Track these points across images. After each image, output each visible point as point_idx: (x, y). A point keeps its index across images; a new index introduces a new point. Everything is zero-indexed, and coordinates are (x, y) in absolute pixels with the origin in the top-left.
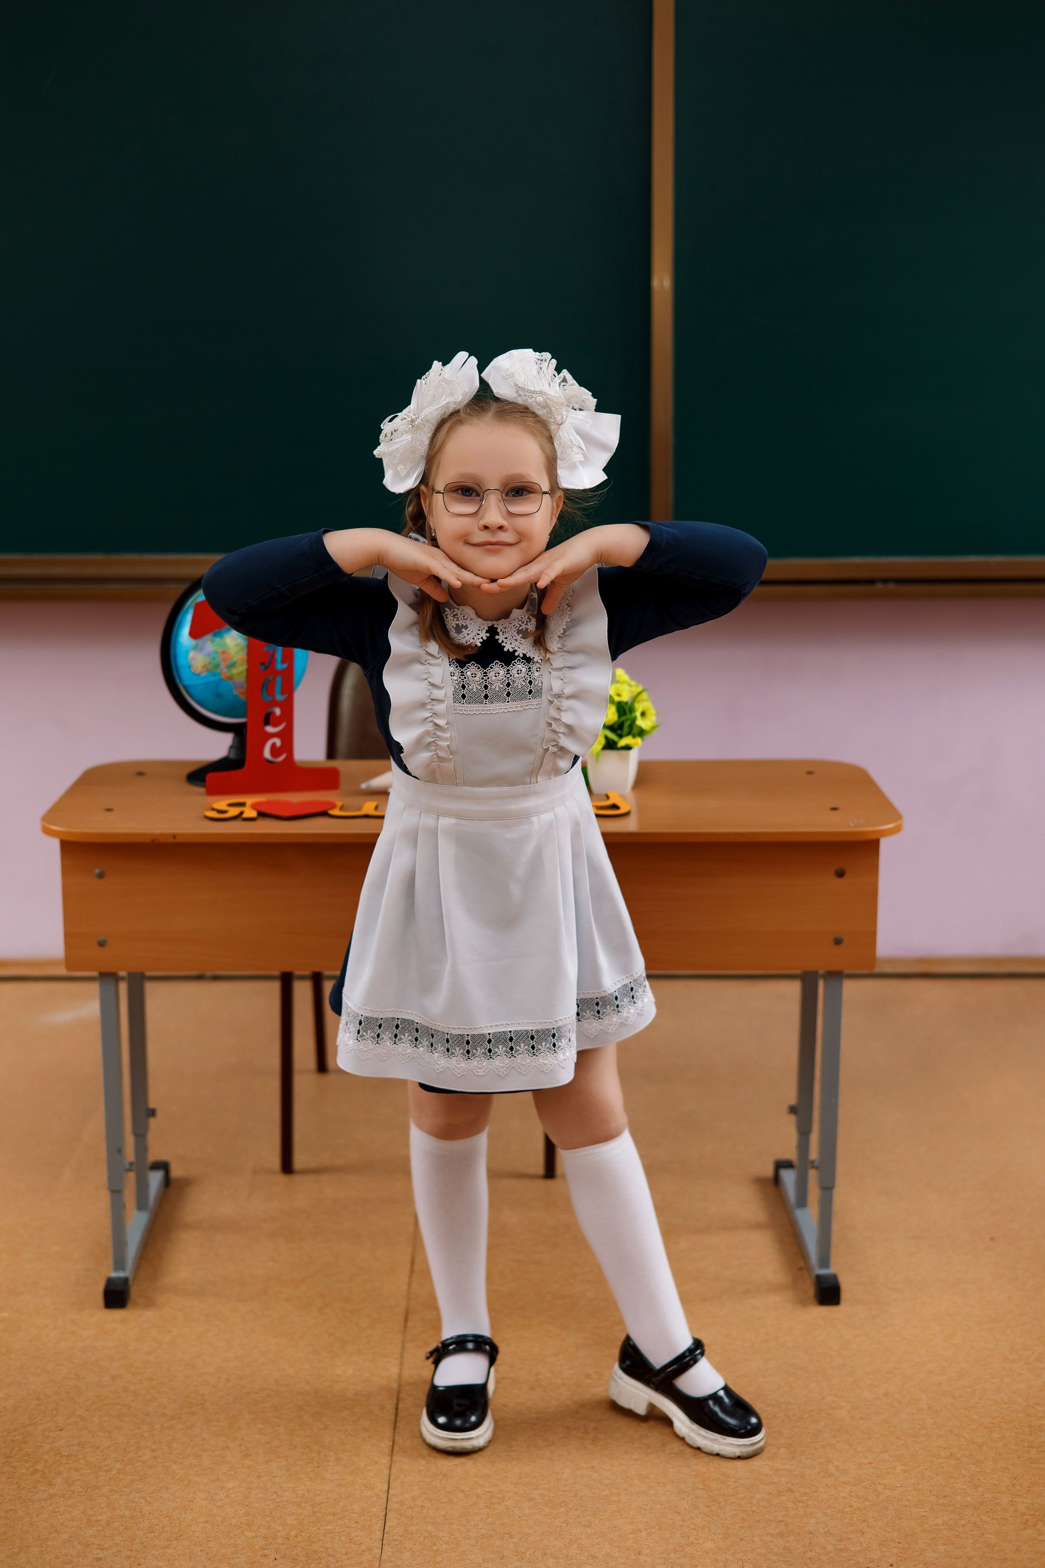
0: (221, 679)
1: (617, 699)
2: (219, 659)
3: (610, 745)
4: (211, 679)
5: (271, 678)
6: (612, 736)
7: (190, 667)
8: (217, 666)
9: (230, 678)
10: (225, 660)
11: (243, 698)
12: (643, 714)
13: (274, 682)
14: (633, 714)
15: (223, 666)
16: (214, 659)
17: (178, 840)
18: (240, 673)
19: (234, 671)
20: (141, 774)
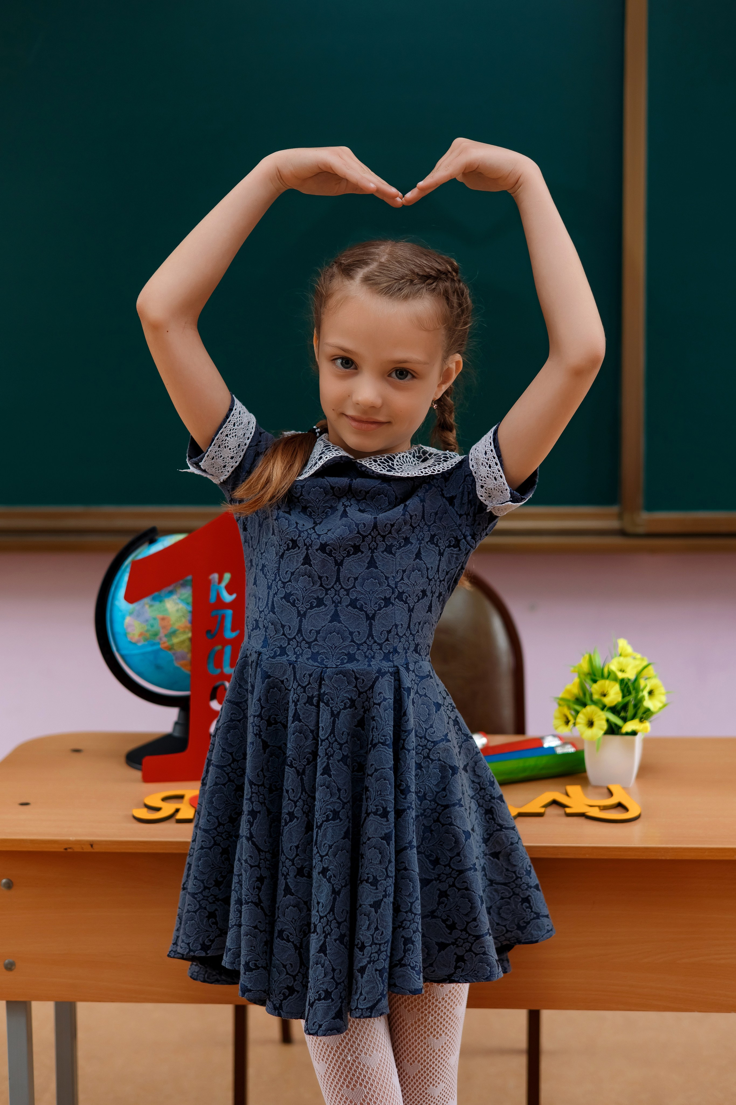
0: (161, 650)
1: (620, 675)
2: (157, 626)
3: (613, 730)
4: (149, 649)
5: (219, 647)
6: (615, 719)
7: (126, 635)
8: (156, 634)
9: (170, 648)
10: (164, 627)
11: (187, 671)
12: (651, 693)
13: (221, 653)
14: (641, 695)
15: (162, 634)
16: (152, 626)
17: (97, 849)
18: (182, 642)
19: (175, 640)
20: (77, 751)
